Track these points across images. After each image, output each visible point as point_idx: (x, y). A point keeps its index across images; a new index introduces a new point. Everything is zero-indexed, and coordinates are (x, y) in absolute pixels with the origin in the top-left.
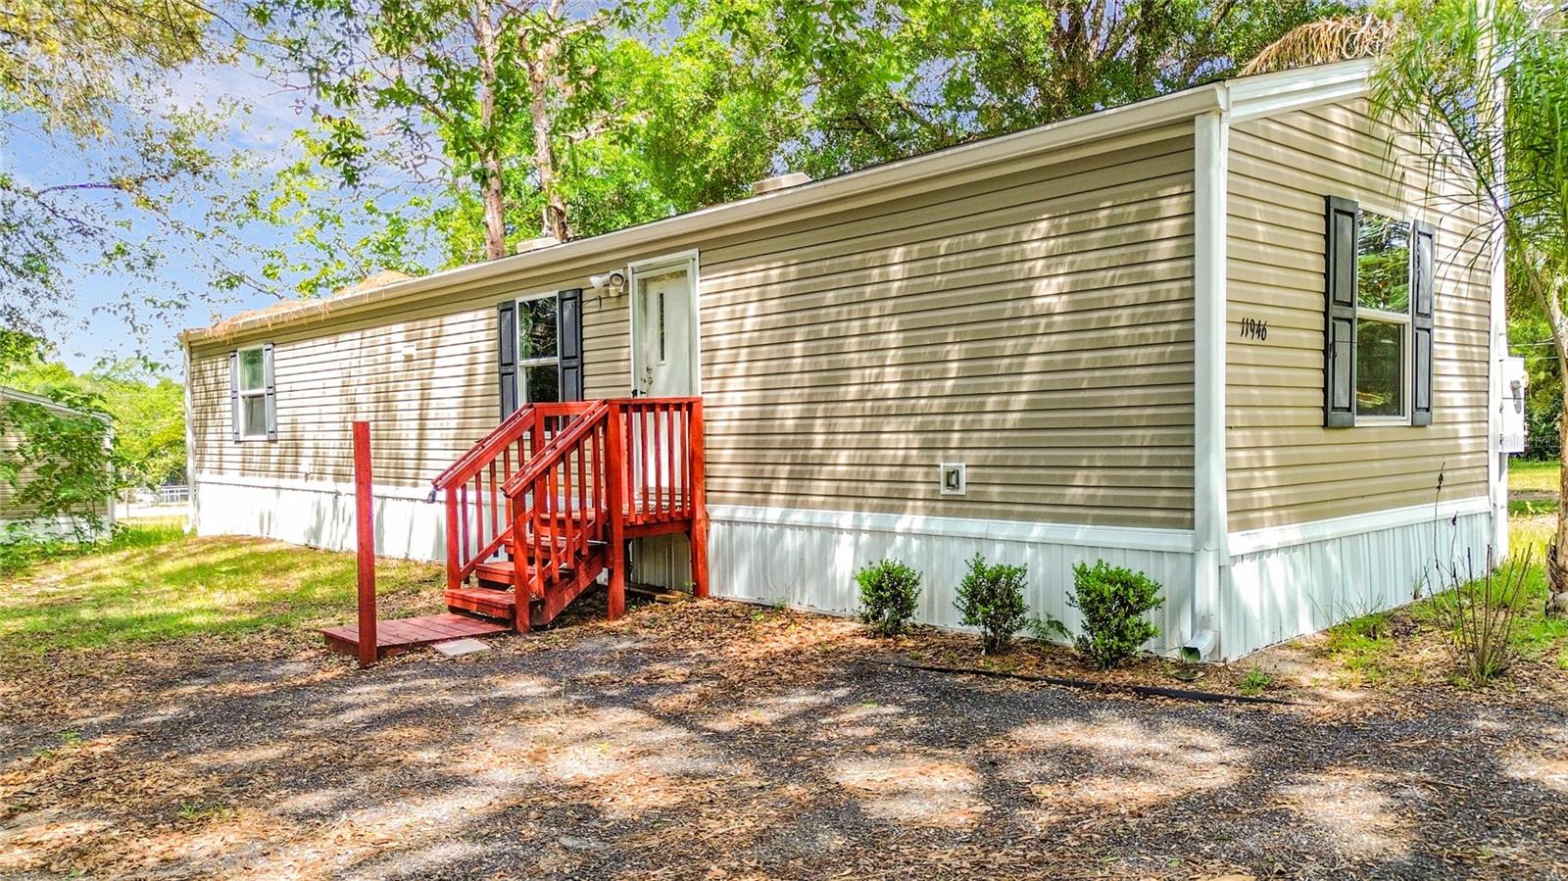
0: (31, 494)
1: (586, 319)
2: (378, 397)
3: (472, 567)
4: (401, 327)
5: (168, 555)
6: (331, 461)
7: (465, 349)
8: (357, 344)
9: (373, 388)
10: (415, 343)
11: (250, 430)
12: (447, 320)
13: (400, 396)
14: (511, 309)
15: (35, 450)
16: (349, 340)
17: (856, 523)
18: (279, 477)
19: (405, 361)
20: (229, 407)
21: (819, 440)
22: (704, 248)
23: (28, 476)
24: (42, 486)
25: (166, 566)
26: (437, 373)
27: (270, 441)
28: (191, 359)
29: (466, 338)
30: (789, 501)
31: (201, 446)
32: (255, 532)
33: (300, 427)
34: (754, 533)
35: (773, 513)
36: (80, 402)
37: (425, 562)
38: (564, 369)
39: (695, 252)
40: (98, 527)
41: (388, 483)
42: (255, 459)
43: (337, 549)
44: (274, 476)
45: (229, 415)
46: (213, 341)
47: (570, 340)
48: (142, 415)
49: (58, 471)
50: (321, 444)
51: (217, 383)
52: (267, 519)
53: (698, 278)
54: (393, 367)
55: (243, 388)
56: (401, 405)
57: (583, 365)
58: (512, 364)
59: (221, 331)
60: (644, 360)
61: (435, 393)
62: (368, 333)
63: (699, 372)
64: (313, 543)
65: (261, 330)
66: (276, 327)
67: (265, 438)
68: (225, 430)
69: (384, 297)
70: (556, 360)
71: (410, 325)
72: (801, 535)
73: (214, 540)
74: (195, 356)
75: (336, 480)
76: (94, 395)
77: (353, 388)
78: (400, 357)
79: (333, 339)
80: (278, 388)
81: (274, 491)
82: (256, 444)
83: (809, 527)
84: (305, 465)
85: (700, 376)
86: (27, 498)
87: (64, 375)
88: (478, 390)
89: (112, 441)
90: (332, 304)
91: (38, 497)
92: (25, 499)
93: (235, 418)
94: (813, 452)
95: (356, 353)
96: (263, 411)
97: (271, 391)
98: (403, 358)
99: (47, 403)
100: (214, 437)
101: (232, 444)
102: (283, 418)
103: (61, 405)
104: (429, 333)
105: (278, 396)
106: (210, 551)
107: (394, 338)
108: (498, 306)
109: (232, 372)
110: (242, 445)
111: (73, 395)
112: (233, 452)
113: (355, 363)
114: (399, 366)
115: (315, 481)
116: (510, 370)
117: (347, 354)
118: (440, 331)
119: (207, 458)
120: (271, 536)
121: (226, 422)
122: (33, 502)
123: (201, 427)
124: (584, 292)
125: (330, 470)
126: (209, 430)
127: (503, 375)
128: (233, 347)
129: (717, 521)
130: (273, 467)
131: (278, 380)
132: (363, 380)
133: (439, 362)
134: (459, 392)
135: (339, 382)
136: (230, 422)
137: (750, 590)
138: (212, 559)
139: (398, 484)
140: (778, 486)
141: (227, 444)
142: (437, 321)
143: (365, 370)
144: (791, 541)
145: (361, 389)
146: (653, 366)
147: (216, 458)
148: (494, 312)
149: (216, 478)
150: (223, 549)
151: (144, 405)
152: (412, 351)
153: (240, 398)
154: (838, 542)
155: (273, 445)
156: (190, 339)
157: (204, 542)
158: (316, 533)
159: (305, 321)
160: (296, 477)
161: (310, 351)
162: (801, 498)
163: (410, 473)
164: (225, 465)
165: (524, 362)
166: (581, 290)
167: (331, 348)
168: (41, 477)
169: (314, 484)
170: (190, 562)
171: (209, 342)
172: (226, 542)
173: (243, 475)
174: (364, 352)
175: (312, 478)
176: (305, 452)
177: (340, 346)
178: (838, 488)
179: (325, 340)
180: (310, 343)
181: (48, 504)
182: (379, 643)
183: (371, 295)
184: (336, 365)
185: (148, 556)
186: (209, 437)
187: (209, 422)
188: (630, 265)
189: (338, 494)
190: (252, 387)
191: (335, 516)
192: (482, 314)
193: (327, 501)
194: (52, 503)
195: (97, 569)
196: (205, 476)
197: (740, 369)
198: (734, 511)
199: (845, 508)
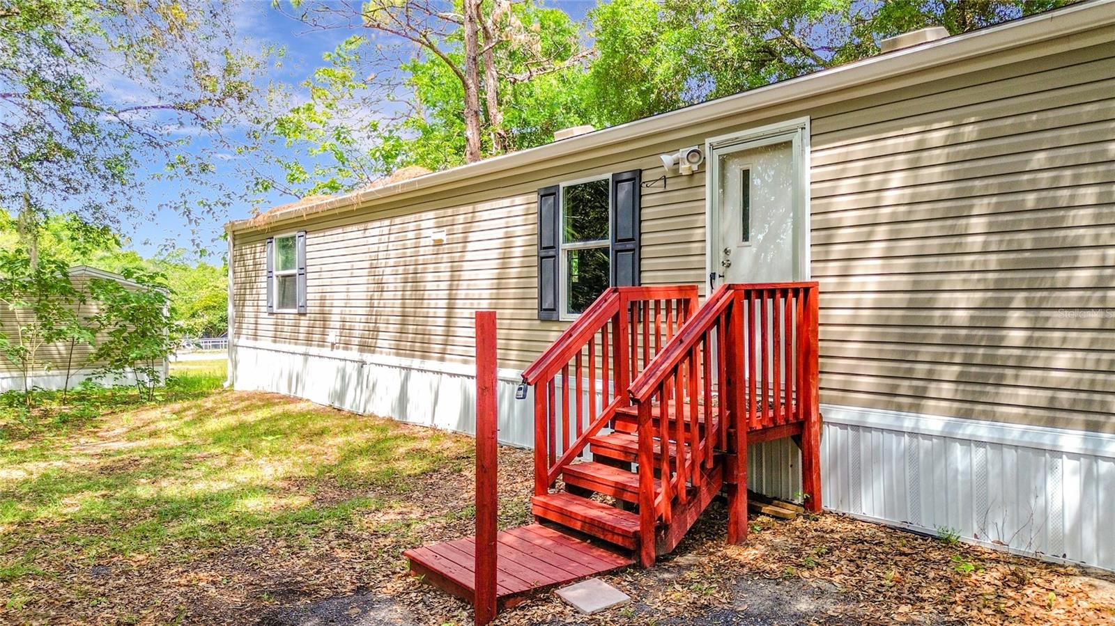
0: (104, 353)
1: (646, 201)
2: (406, 278)
3: (560, 470)
4: (431, 214)
5: (212, 411)
6: (356, 333)
7: (500, 233)
8: (386, 230)
9: (401, 270)
10: (445, 229)
11: (282, 304)
12: (480, 207)
13: (429, 277)
14: (554, 194)
15: (108, 318)
16: (378, 229)
17: (1090, 446)
18: (307, 345)
19: (434, 246)
20: (264, 285)
21: (1016, 337)
22: (816, 115)
23: (103, 337)
24: (113, 346)
25: (213, 424)
26: (468, 256)
27: (300, 314)
28: (234, 245)
29: (502, 223)
30: (959, 410)
31: (240, 316)
32: (284, 391)
33: (328, 303)
34: (898, 445)
35: (933, 422)
36: (146, 279)
37: (450, 432)
38: (617, 252)
39: (805, 120)
40: (156, 380)
41: (413, 356)
42: (286, 329)
43: (361, 412)
44: (303, 344)
45: (264, 291)
46: (254, 229)
47: (626, 222)
48: (187, 287)
49: (125, 334)
50: (348, 318)
51: (255, 265)
52: (296, 379)
53: (808, 149)
54: (422, 251)
55: (277, 270)
56: (429, 286)
57: (640, 247)
58: (553, 247)
59: (261, 221)
60: (721, 241)
61: (465, 275)
62: (398, 220)
63: (808, 253)
64: (337, 405)
65: (296, 220)
66: (309, 217)
67: (295, 311)
68: (261, 303)
69: (417, 187)
70: (608, 243)
71: (441, 212)
72: (979, 455)
73: (250, 397)
74: (237, 242)
75: (361, 351)
76: (157, 273)
77: (381, 270)
78: (430, 242)
79: (362, 227)
80: (309, 269)
81: (302, 357)
82: (287, 316)
83: (998, 445)
84: (332, 336)
85: (808, 258)
86: (101, 356)
87: (135, 260)
88: (513, 272)
89: (169, 310)
90: (364, 195)
91: (109, 355)
92: (99, 356)
93: (270, 293)
94: (1002, 352)
95: (385, 238)
96: (295, 289)
97: (302, 271)
98: (432, 243)
99: (120, 280)
100: (251, 309)
101: (266, 315)
102: (312, 294)
103: (132, 281)
104: (461, 219)
105: (309, 276)
106: (247, 410)
107: (424, 225)
108: (538, 192)
109: (269, 256)
110: (274, 316)
111: (142, 273)
112: (267, 323)
113: (383, 247)
114: (430, 250)
115: (341, 350)
116: (551, 253)
117: (375, 240)
118: (473, 217)
119: (244, 326)
120: (299, 395)
121: (262, 297)
122: (105, 359)
123: (240, 302)
124: (644, 173)
125: (356, 341)
126: (247, 303)
127: (542, 258)
128: (270, 235)
129: (834, 424)
130: (302, 336)
131: (309, 262)
132: (391, 262)
133: (470, 246)
134: (494, 273)
135: (367, 264)
136: (265, 297)
137: (889, 508)
138: (251, 417)
139: (423, 358)
140: (940, 390)
141: (262, 315)
142: (470, 208)
143: (393, 254)
144: (959, 457)
145: (388, 271)
146: (732, 247)
147: (252, 326)
148: (534, 197)
149: (252, 343)
150: (259, 407)
151: (189, 280)
152: (442, 236)
153: (275, 278)
154: (1053, 468)
155: (303, 318)
156: (235, 229)
157: (241, 399)
158: (341, 395)
159: (337, 211)
160: (323, 346)
161: (340, 237)
162: (980, 407)
163: (438, 348)
164: (260, 333)
165: (569, 246)
166: (641, 171)
167: (360, 234)
168: (112, 339)
169: (340, 353)
170: (231, 420)
171: (250, 230)
172: (261, 400)
173: (275, 342)
174: (392, 237)
175: (338, 348)
176: (332, 324)
177: (368, 233)
178: (1053, 399)
179: (355, 228)
180: (340, 231)
181: (117, 361)
182: (501, 592)
183: (403, 185)
184: (365, 249)
185: (196, 411)
186: (246, 309)
187: (248, 297)
188: (708, 141)
189: (363, 363)
190: (285, 267)
191: (359, 382)
192: (518, 200)
193: (351, 369)
194: (120, 360)
195: (153, 422)
196: (242, 341)
197: (877, 249)
198: (863, 414)
199: (1068, 424)
